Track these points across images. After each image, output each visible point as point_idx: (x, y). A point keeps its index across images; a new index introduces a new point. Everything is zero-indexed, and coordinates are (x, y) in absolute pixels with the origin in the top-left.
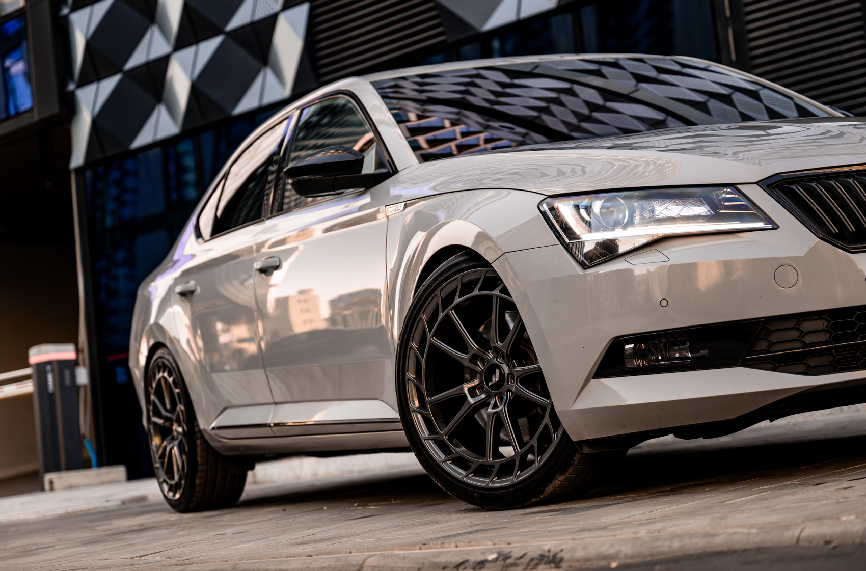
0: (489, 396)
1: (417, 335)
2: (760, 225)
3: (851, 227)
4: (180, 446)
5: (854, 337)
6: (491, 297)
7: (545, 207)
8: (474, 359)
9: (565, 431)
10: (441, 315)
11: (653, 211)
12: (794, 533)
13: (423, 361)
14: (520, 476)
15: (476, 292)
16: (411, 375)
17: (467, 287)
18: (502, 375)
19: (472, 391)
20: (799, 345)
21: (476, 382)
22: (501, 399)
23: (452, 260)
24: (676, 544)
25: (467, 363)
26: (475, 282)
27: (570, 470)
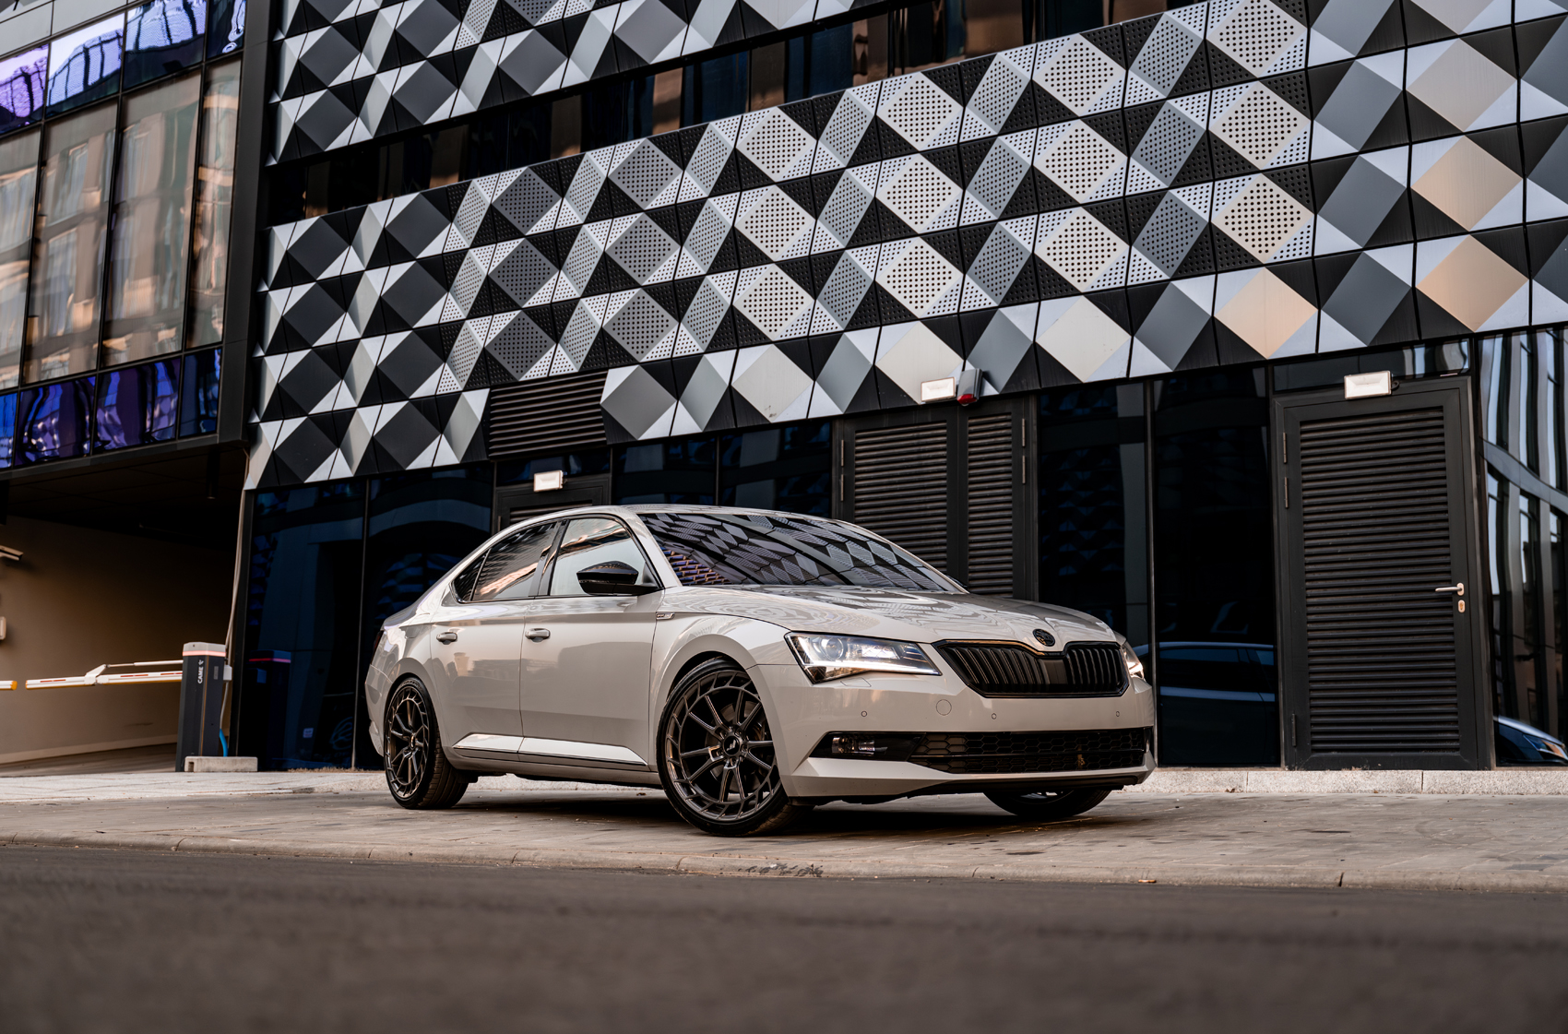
0: (726, 758)
1: (678, 708)
2: (931, 671)
3: (986, 681)
4: (418, 756)
5: (980, 752)
6: (738, 691)
7: (789, 637)
8: (718, 731)
9: (781, 786)
10: (699, 698)
11: (860, 651)
12: (970, 871)
13: (681, 727)
14: (742, 816)
15: (727, 686)
16: (669, 736)
17: (721, 681)
18: (737, 745)
19: (713, 752)
20: (945, 752)
21: (718, 747)
22: (734, 761)
23: (711, 662)
24: (897, 870)
25: (713, 733)
26: (727, 679)
27: (779, 815)
